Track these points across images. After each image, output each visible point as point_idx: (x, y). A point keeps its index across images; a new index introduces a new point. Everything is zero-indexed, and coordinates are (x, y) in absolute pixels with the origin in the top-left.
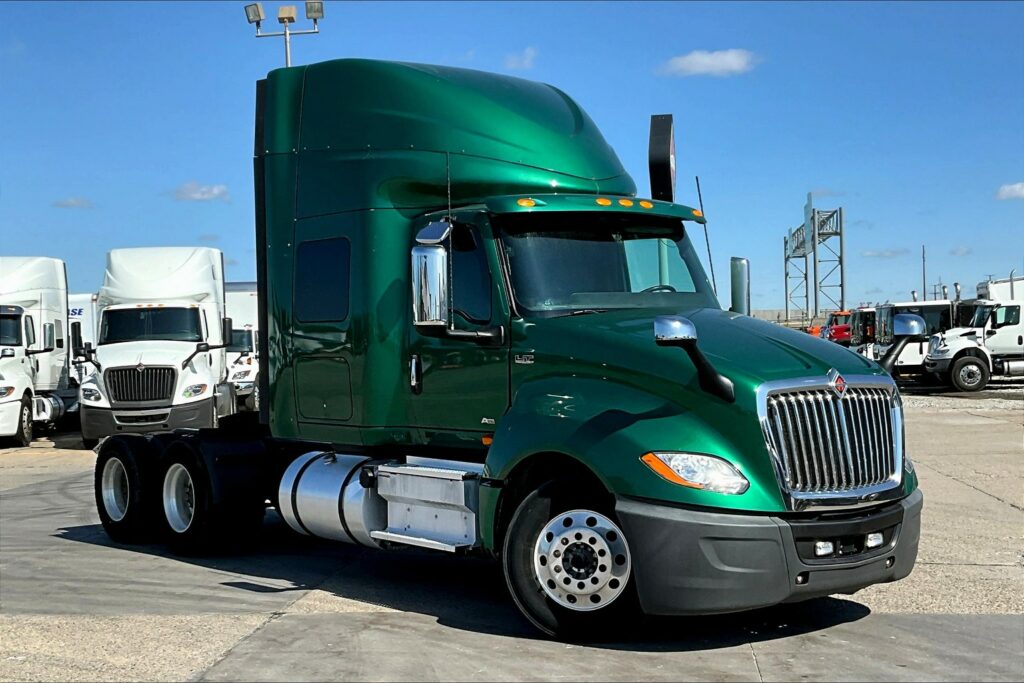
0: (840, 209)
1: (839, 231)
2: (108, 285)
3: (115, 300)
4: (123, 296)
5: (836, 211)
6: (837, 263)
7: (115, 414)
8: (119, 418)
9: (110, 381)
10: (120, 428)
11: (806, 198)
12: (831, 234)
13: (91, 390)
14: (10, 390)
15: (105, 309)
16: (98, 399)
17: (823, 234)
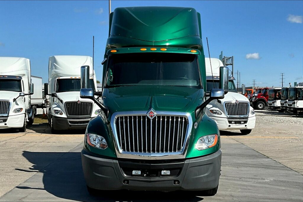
0: (233, 56)
1: (232, 64)
2: (56, 69)
3: (61, 75)
4: (64, 73)
5: (231, 57)
6: (231, 74)
7: (69, 120)
8: (70, 122)
9: (67, 107)
10: (70, 126)
11: (221, 53)
12: (229, 64)
13: (58, 111)
14: (21, 109)
15: (58, 78)
16: (61, 114)
17: (227, 64)
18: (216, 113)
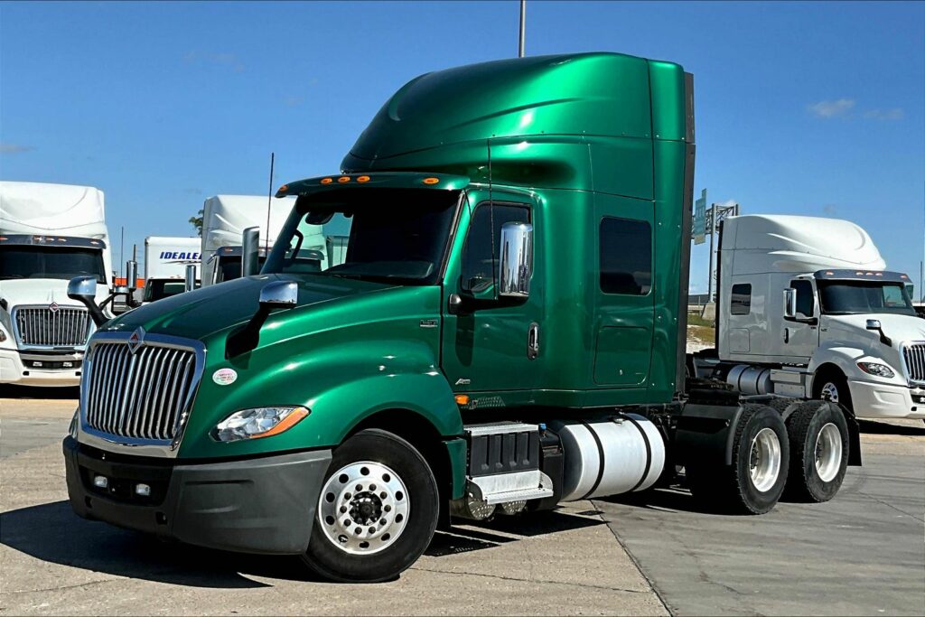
5: (732, 208)
18: (875, 372)
